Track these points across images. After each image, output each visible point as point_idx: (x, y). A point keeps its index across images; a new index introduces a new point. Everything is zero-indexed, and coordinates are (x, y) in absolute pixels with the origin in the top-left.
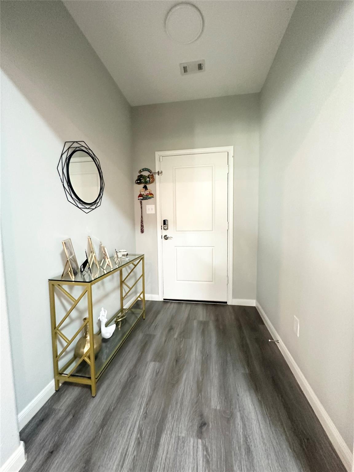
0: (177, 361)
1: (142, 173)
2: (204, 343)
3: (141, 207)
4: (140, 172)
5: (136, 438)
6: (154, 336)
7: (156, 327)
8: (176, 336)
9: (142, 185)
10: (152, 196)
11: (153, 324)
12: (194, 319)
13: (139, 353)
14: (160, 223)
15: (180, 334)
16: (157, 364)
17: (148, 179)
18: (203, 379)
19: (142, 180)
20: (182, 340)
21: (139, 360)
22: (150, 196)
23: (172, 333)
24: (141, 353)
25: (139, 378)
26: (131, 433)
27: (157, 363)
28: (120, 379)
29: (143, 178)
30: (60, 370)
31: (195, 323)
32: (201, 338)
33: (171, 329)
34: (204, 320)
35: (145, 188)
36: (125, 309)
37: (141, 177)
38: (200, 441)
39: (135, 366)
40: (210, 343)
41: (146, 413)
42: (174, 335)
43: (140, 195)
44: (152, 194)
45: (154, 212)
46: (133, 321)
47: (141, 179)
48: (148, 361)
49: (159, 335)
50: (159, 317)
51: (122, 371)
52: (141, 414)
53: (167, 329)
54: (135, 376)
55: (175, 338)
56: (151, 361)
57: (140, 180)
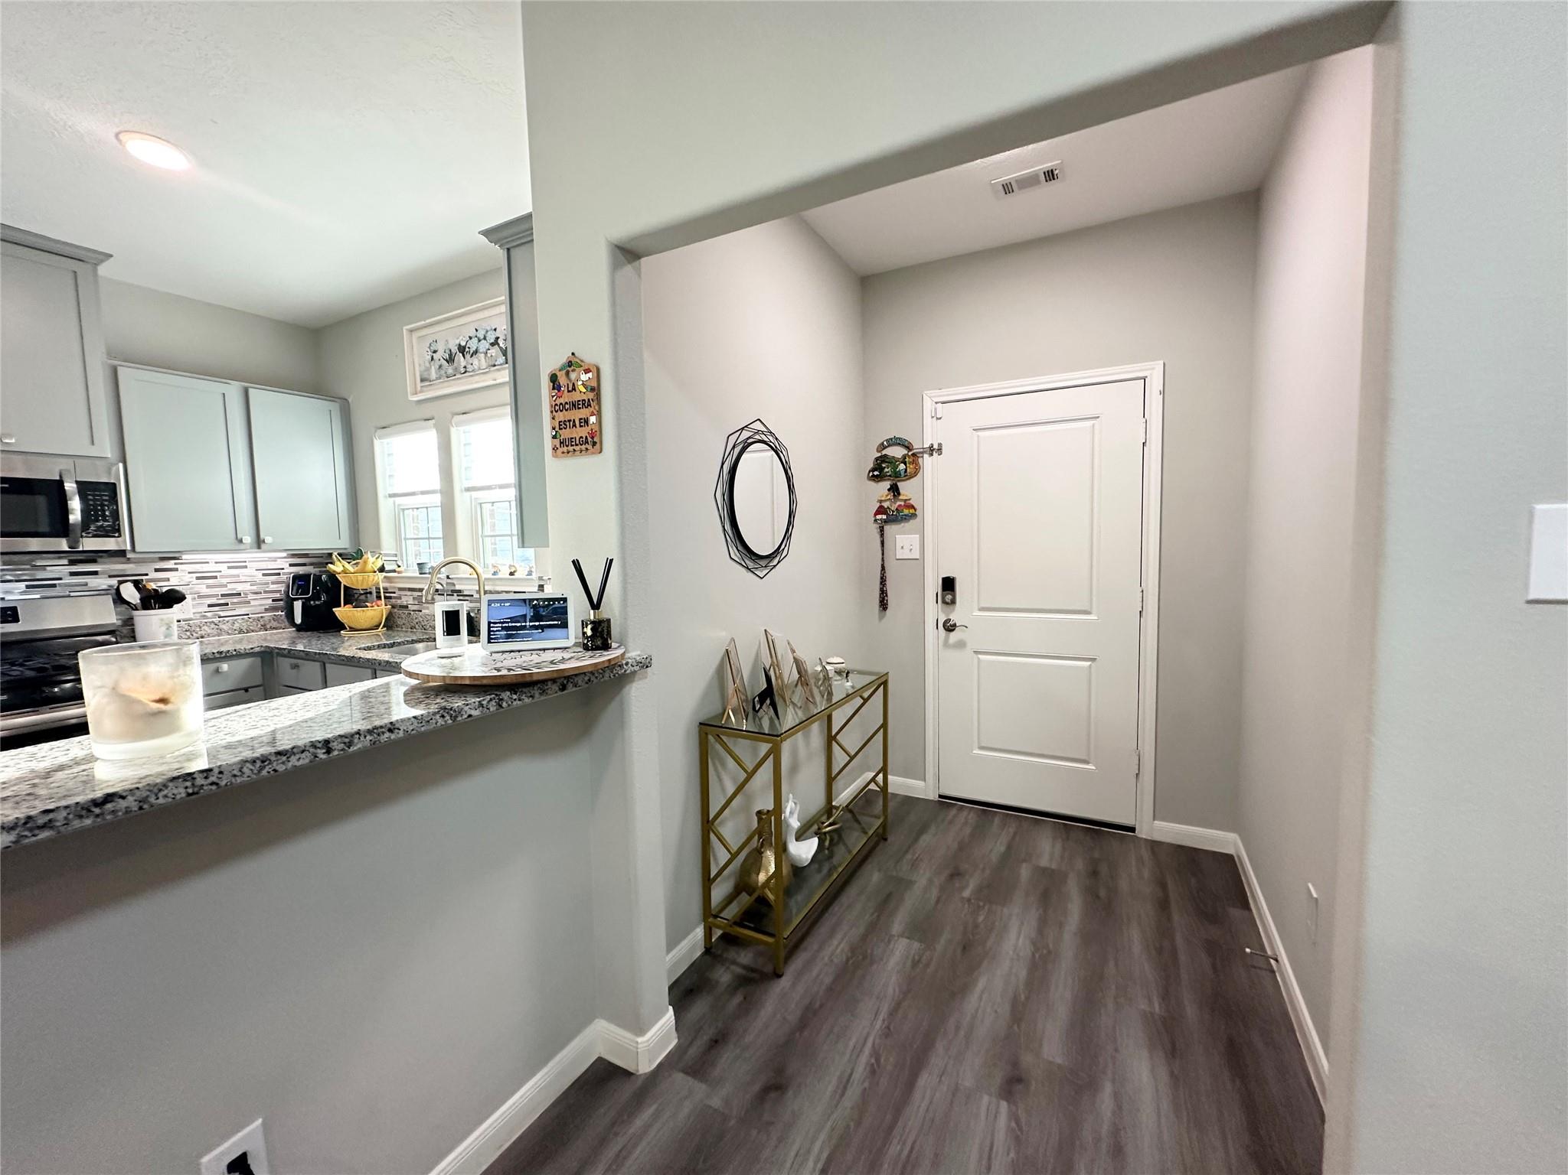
0: (965, 948)
1: (884, 452)
2: (1043, 923)
3: (882, 543)
4: (882, 447)
5: (867, 1064)
6: (910, 884)
7: (914, 865)
8: (966, 893)
9: (887, 484)
10: (912, 511)
11: (909, 856)
12: (1025, 861)
13: (873, 914)
14: (933, 586)
15: (979, 890)
16: (916, 945)
17: (902, 466)
18: (1027, 998)
19: (886, 470)
20: (984, 906)
21: (873, 928)
22: (906, 512)
23: (957, 885)
24: (876, 914)
25: (872, 963)
26: (858, 1051)
27: (916, 943)
28: (831, 957)
29: (889, 462)
30: (715, 908)
31: (1025, 872)
32: (1038, 910)
33: (956, 874)
34: (1054, 866)
35: (895, 490)
36: (837, 808)
37: (883, 462)
38: (1004, 1104)
39: (864, 938)
40: (1061, 925)
41: (888, 1028)
42: (963, 888)
43: (881, 510)
44: (913, 507)
45: (916, 555)
46: (856, 841)
47: (884, 465)
48: (893, 933)
49: (923, 884)
50: (926, 839)
51: (835, 942)
52: (878, 1027)
53: (946, 873)
54: (865, 958)
55: (963, 898)
56: (902, 935)
57: (881, 469)
